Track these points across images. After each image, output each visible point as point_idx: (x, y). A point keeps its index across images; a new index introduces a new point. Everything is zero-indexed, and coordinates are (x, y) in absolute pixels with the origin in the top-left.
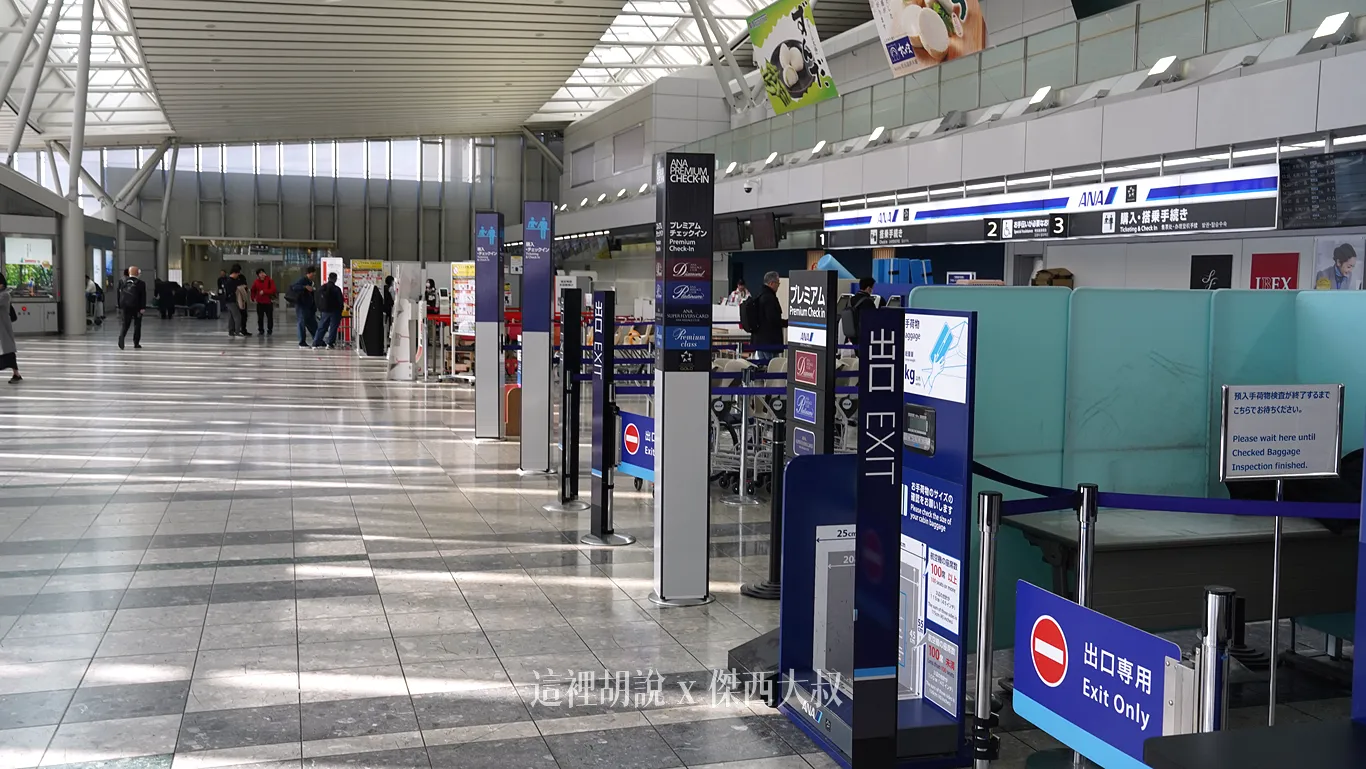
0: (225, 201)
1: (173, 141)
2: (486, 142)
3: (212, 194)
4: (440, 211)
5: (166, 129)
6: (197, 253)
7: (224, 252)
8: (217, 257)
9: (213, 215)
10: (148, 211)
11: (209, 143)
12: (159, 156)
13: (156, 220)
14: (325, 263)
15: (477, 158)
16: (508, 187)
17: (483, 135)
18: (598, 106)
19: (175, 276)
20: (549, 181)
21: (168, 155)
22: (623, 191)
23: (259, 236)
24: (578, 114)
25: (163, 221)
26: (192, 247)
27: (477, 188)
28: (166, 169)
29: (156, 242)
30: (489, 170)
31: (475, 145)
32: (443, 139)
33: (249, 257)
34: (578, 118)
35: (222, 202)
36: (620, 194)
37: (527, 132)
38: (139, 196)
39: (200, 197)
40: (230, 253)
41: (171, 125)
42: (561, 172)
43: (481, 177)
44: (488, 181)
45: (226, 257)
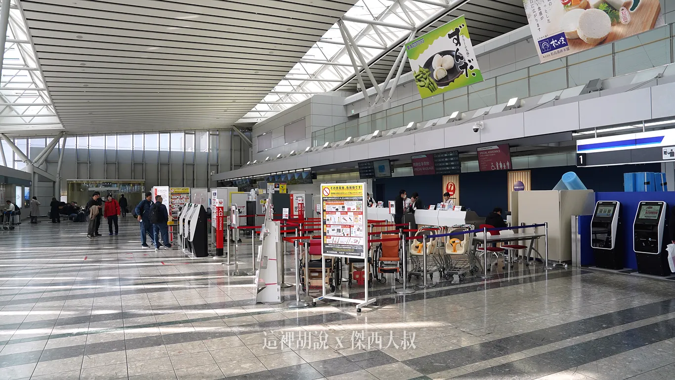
0: (90, 162)
1: (64, 133)
2: (214, 133)
3: (83, 159)
4: (194, 165)
5: (60, 127)
6: (74, 187)
7: (89, 187)
8: (85, 189)
9: (84, 170)
10: (51, 168)
11: (82, 135)
12: (57, 141)
13: (54, 172)
14: (156, 190)
15: (211, 141)
16: (225, 154)
17: (213, 130)
18: (270, 115)
19: (64, 199)
20: (244, 151)
21: (62, 140)
22: (279, 155)
23: (107, 178)
24: (259, 119)
25: (58, 173)
26: (73, 184)
27: (211, 154)
28: (60, 147)
29: (54, 182)
30: (216, 146)
31: (210, 135)
32: (195, 132)
33: (101, 189)
34: (259, 121)
35: (88, 162)
36: (278, 156)
37: (234, 128)
38: (47, 161)
39: (78, 161)
40: (93, 187)
41: (63, 124)
42: (251, 146)
43: (212, 149)
44: (215, 152)
45: (90, 189)
